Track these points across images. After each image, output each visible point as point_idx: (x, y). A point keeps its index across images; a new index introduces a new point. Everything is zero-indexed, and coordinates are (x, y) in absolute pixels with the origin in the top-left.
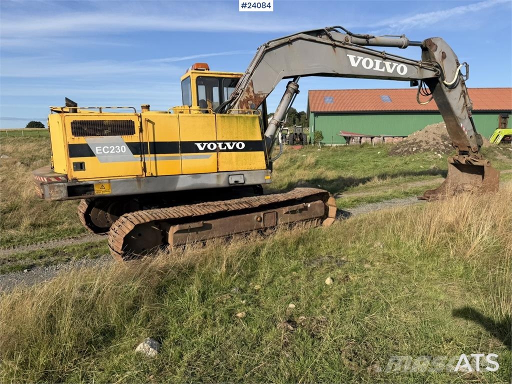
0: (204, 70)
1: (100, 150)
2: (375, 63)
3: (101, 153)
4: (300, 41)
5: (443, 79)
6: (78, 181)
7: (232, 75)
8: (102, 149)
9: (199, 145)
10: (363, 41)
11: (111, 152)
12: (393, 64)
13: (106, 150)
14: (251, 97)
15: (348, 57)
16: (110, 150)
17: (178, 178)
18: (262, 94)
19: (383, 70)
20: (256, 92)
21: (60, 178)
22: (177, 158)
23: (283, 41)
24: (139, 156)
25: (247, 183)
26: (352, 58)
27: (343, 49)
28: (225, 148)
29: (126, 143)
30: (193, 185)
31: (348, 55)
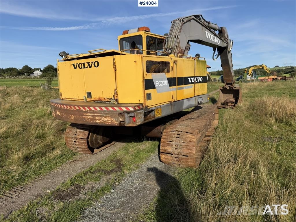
1: (157, 84)
2: (212, 37)
3: (158, 86)
4: (193, 20)
5: (228, 48)
6: (148, 108)
7: (160, 36)
9: (189, 79)
10: (208, 24)
11: (162, 85)
12: (216, 38)
13: (160, 83)
14: (180, 50)
17: (184, 101)
18: (183, 49)
19: (214, 41)
20: (181, 48)
21: (140, 106)
23: (188, 19)
24: (171, 87)
25: (203, 102)
26: (207, 32)
27: (204, 27)
28: (197, 81)
29: (167, 78)
30: (188, 106)
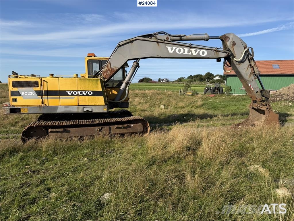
0: (92, 57)
2: (184, 50)
3: (24, 95)
4: (137, 41)
5: (233, 58)
6: (14, 107)
7: (106, 58)
8: (24, 93)
9: (68, 92)
10: (178, 38)
11: (28, 95)
12: (197, 50)
13: (26, 93)
14: (109, 69)
15: (167, 48)
16: (28, 93)
17: (58, 107)
18: (116, 68)
19: (190, 54)
20: (112, 67)
22: (57, 98)
23: (128, 41)
24: (40, 96)
25: (93, 112)
26: (169, 48)
27: (163, 44)
28: (82, 94)
29: (35, 91)
30: (65, 111)
31: (167, 47)
